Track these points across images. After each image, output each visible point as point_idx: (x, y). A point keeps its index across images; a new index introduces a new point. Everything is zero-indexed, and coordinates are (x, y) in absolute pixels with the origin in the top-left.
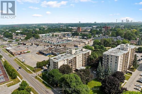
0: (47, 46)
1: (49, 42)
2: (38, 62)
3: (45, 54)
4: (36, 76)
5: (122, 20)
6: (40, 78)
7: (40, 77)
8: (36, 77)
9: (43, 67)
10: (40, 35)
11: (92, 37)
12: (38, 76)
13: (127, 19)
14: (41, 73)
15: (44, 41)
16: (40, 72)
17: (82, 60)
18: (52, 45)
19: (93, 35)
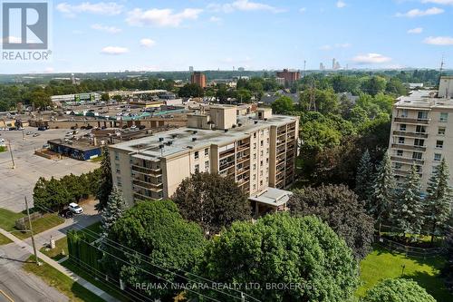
0: (83, 128)
1: (93, 116)
2: (43, 180)
3: (80, 152)
4: (34, 258)
5: (321, 64)
6: (55, 264)
7: (57, 258)
8: (31, 263)
9: (74, 205)
10: (55, 98)
11: (253, 98)
12: (40, 255)
13: (334, 60)
14: (64, 235)
15: (68, 113)
16: (54, 234)
17: (270, 160)
18: (108, 124)
19: (257, 93)
